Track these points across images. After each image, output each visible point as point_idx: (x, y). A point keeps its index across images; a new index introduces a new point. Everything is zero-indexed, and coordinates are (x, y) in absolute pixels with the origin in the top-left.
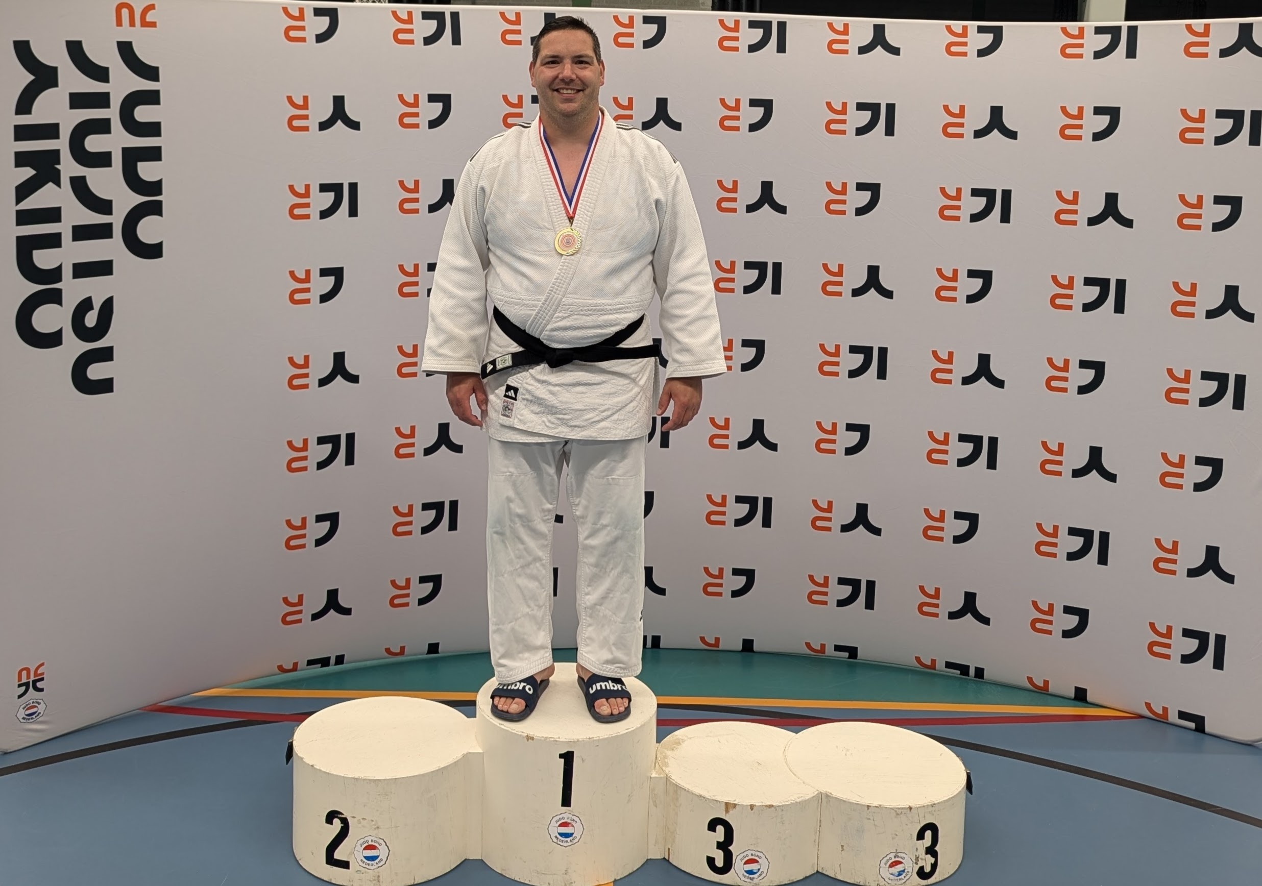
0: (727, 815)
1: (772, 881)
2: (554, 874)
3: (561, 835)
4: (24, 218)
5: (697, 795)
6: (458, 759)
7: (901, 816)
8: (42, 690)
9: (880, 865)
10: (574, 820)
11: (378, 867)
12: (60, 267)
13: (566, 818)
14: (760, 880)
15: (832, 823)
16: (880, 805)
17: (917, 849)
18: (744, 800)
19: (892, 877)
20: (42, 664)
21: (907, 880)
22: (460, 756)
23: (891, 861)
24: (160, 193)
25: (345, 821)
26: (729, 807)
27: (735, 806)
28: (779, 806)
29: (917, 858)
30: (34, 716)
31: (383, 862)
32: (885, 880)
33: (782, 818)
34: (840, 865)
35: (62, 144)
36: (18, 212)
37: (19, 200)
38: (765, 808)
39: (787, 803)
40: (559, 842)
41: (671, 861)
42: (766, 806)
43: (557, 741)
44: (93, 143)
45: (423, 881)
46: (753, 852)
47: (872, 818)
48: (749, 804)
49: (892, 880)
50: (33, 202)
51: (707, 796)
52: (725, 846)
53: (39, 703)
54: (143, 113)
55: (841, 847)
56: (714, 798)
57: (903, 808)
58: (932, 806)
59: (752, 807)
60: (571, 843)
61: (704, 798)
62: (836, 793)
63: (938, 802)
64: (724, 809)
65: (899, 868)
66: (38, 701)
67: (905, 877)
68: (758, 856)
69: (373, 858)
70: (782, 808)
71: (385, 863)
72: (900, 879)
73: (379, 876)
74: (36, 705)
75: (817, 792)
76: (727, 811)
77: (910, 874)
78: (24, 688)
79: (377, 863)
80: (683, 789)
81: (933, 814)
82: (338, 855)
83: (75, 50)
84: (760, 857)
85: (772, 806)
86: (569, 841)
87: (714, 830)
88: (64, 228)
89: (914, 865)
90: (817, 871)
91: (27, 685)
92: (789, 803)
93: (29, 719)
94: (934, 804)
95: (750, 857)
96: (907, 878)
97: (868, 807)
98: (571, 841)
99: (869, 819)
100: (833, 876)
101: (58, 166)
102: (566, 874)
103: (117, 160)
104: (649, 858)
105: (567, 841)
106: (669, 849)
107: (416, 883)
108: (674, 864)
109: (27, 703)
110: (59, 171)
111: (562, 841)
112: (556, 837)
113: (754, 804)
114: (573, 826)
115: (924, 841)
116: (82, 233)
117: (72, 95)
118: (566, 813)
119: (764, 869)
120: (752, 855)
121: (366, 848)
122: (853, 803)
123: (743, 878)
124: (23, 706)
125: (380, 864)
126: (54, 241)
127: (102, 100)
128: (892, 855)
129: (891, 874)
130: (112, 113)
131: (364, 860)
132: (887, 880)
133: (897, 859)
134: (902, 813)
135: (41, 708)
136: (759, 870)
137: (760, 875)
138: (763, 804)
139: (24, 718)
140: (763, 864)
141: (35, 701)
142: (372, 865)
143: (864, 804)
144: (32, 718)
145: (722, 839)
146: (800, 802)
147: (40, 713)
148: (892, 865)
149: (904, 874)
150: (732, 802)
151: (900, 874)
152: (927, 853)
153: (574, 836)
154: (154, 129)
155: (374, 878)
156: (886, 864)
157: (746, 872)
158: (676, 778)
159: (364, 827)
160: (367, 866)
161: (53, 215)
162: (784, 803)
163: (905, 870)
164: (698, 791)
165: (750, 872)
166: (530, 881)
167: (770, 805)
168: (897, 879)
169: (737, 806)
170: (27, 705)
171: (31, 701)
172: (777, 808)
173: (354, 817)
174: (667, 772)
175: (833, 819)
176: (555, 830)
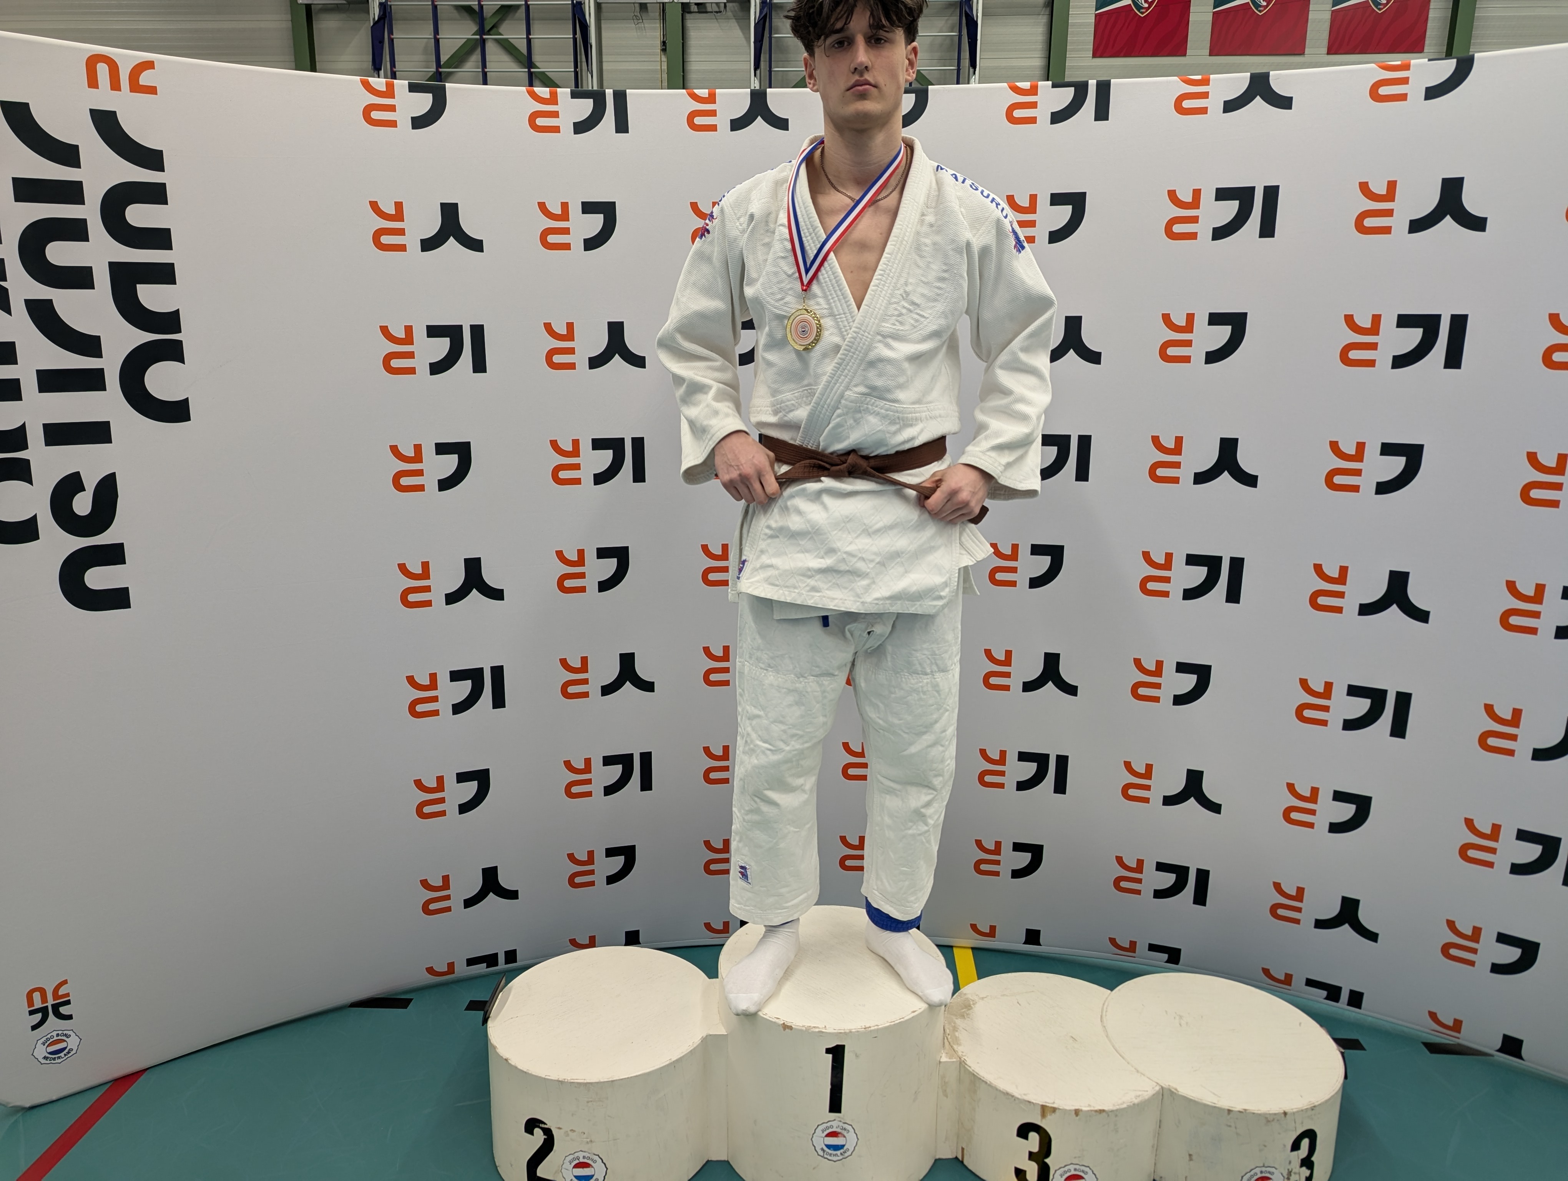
0: (1044, 1120)
3: (829, 1146)
5: (1003, 1092)
6: (696, 1045)
7: (1273, 1124)
8: (70, 1017)
10: (845, 1129)
13: (835, 1127)
16: (1245, 1110)
17: (1290, 1162)
18: (1066, 1103)
20: (65, 982)
22: (698, 1040)
23: (1256, 1178)
25: (548, 1132)
26: (1046, 1111)
27: (1054, 1110)
28: (1112, 1111)
30: (62, 1055)
33: (1115, 1127)
38: (1093, 1113)
39: (1122, 1106)
40: (825, 1156)
41: (963, 1162)
42: (1095, 1111)
43: (823, 1032)
46: (1077, 1167)
47: (1233, 1125)
48: (1074, 1108)
51: (1016, 1095)
52: (1039, 1157)
53: (68, 1036)
55: (1188, 1157)
56: (1026, 1099)
57: (1276, 1114)
58: (1311, 1111)
59: (1077, 1112)
60: (841, 1157)
61: (1012, 1096)
62: (1182, 1090)
64: (1040, 1113)
68: (1082, 1171)
70: (1115, 1113)
75: (1157, 1088)
76: (1043, 1115)
78: (39, 1016)
80: (984, 1081)
81: (1311, 1119)
84: (1085, 1172)
85: (1103, 1111)
86: (839, 1154)
87: (1025, 1138)
91: (44, 1011)
92: (1125, 1106)
94: (1313, 1107)
95: (1072, 1172)
97: (1230, 1111)
98: (841, 1154)
99: (1230, 1126)
104: (941, 1157)
105: (835, 1155)
106: (965, 1146)
108: (968, 1167)
111: (830, 1155)
112: (822, 1150)
113: (1081, 1108)
114: (844, 1137)
115: (1299, 1151)
118: (835, 1120)
120: (1075, 1169)
121: (577, 1166)
122: (1208, 1105)
128: (1258, 1170)
133: (1264, 1174)
134: (1273, 1120)
138: (1091, 1109)
139: (46, 1058)
140: (1088, 1180)
143: (1225, 1108)
145: (1035, 1149)
146: (1138, 1104)
147: (71, 1049)
150: (1051, 1105)
152: (1302, 1166)
153: (845, 1148)
158: (974, 1064)
159: (572, 1140)
162: (1118, 1107)
164: (1002, 1085)
167: (1100, 1110)
169: (1057, 1111)
170: (48, 1040)
171: (55, 1034)
172: (1110, 1113)
173: (560, 1128)
174: (960, 1054)
176: (821, 1141)
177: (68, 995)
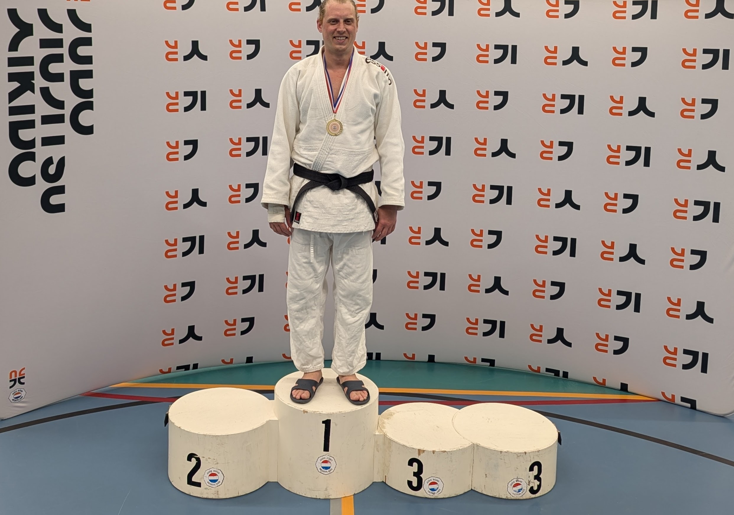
0: (419, 456)
1: (445, 495)
2: (319, 490)
3: (323, 468)
4: (13, 111)
5: (402, 445)
6: (264, 424)
7: (520, 457)
8: (23, 383)
9: (508, 486)
10: (331, 459)
11: (218, 486)
12: (34, 140)
13: (326, 458)
14: (438, 494)
15: (480, 462)
16: (508, 451)
17: (529, 477)
18: (428, 447)
19: (515, 493)
20: (24, 369)
21: (524, 494)
22: (265, 422)
23: (514, 484)
24: (92, 97)
25: (198, 460)
26: (420, 452)
27: (424, 451)
28: (449, 452)
29: (529, 482)
30: (19, 399)
31: (220, 483)
32: (510, 494)
33: (451, 458)
34: (485, 486)
35: (35, 68)
36: (10, 108)
37: (10, 101)
38: (441, 452)
39: (454, 450)
40: (322, 472)
41: (387, 483)
42: (442, 451)
43: (321, 414)
44: (54, 68)
45: (243, 494)
46: (434, 478)
47: (503, 458)
48: (432, 450)
49: (515, 494)
50: (19, 102)
51: (408, 445)
52: (418, 474)
53: (22, 391)
54: (82, 51)
55: (485, 475)
56: (412, 447)
57: (521, 453)
58: (538, 452)
59: (434, 452)
60: (329, 473)
61: (406, 446)
62: (482, 444)
63: (541, 449)
64: (418, 453)
65: (519, 487)
66: (21, 390)
67: (522, 493)
68: (437, 480)
69: (214, 481)
70: (451, 452)
71: (222, 484)
72: (519, 494)
73: (218, 491)
74: (20, 392)
75: (471, 443)
76: (419, 454)
77: (525, 491)
78: (13, 382)
79: (217, 484)
80: (394, 441)
81: (538, 457)
82: (194, 479)
83: (43, 14)
84: (438, 481)
85: (446, 451)
86: (328, 471)
87: (412, 465)
88: (36, 117)
89: (528, 485)
90: (472, 489)
91: (15, 380)
92: (455, 450)
93: (16, 400)
94: (539, 451)
95: (433, 481)
96: (524, 493)
97: (501, 452)
98: (329, 471)
99: (502, 459)
100: (481, 492)
101: (33, 81)
102: (326, 490)
103: (67, 77)
104: (374, 481)
105: (326, 472)
106: (386, 476)
107: (239, 495)
108: (389, 485)
109: (15, 391)
110: (34, 84)
111: (324, 471)
112: (320, 469)
113: (435, 450)
114: (330, 463)
115: (533, 472)
116: (47, 120)
117: (41, 40)
118: (326, 455)
119: (440, 488)
120: (434, 480)
121: (210, 475)
122: (492, 450)
123: (428, 493)
124: (13, 393)
125: (219, 484)
126: (30, 124)
127: (59, 43)
128: (515, 480)
129: (515, 491)
130: (65, 50)
131: (209, 482)
132: (511, 494)
133: (518, 482)
134: (520, 455)
135: (23, 394)
136: (438, 488)
137: (439, 491)
138: (440, 450)
139: (13, 400)
140: (440, 485)
141: (19, 390)
142: (214, 485)
143: (498, 450)
144: (18, 400)
145: (416, 471)
146: (461, 449)
147: (22, 397)
148: (515, 486)
149: (522, 491)
150: (422, 449)
151: (519, 491)
152: (535, 479)
153: (330, 468)
154: (88, 60)
155: (215, 492)
156: (511, 485)
157: (431, 489)
158: (390, 435)
159: (209, 463)
160: (211, 486)
161: (30, 109)
162: (452, 450)
163: (522, 488)
164: (402, 442)
165: (433, 490)
166: (305, 494)
167: (444, 451)
168: (518, 494)
169: (425, 451)
170: (15, 392)
171: (17, 390)
172: (448, 453)
173: (204, 457)
174: (385, 432)
175: (481, 459)
176: (320, 465)
177: (24, 374)
